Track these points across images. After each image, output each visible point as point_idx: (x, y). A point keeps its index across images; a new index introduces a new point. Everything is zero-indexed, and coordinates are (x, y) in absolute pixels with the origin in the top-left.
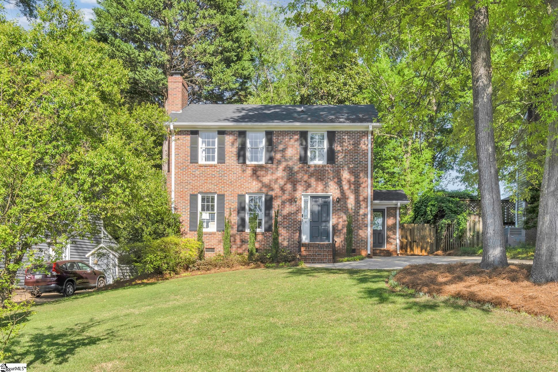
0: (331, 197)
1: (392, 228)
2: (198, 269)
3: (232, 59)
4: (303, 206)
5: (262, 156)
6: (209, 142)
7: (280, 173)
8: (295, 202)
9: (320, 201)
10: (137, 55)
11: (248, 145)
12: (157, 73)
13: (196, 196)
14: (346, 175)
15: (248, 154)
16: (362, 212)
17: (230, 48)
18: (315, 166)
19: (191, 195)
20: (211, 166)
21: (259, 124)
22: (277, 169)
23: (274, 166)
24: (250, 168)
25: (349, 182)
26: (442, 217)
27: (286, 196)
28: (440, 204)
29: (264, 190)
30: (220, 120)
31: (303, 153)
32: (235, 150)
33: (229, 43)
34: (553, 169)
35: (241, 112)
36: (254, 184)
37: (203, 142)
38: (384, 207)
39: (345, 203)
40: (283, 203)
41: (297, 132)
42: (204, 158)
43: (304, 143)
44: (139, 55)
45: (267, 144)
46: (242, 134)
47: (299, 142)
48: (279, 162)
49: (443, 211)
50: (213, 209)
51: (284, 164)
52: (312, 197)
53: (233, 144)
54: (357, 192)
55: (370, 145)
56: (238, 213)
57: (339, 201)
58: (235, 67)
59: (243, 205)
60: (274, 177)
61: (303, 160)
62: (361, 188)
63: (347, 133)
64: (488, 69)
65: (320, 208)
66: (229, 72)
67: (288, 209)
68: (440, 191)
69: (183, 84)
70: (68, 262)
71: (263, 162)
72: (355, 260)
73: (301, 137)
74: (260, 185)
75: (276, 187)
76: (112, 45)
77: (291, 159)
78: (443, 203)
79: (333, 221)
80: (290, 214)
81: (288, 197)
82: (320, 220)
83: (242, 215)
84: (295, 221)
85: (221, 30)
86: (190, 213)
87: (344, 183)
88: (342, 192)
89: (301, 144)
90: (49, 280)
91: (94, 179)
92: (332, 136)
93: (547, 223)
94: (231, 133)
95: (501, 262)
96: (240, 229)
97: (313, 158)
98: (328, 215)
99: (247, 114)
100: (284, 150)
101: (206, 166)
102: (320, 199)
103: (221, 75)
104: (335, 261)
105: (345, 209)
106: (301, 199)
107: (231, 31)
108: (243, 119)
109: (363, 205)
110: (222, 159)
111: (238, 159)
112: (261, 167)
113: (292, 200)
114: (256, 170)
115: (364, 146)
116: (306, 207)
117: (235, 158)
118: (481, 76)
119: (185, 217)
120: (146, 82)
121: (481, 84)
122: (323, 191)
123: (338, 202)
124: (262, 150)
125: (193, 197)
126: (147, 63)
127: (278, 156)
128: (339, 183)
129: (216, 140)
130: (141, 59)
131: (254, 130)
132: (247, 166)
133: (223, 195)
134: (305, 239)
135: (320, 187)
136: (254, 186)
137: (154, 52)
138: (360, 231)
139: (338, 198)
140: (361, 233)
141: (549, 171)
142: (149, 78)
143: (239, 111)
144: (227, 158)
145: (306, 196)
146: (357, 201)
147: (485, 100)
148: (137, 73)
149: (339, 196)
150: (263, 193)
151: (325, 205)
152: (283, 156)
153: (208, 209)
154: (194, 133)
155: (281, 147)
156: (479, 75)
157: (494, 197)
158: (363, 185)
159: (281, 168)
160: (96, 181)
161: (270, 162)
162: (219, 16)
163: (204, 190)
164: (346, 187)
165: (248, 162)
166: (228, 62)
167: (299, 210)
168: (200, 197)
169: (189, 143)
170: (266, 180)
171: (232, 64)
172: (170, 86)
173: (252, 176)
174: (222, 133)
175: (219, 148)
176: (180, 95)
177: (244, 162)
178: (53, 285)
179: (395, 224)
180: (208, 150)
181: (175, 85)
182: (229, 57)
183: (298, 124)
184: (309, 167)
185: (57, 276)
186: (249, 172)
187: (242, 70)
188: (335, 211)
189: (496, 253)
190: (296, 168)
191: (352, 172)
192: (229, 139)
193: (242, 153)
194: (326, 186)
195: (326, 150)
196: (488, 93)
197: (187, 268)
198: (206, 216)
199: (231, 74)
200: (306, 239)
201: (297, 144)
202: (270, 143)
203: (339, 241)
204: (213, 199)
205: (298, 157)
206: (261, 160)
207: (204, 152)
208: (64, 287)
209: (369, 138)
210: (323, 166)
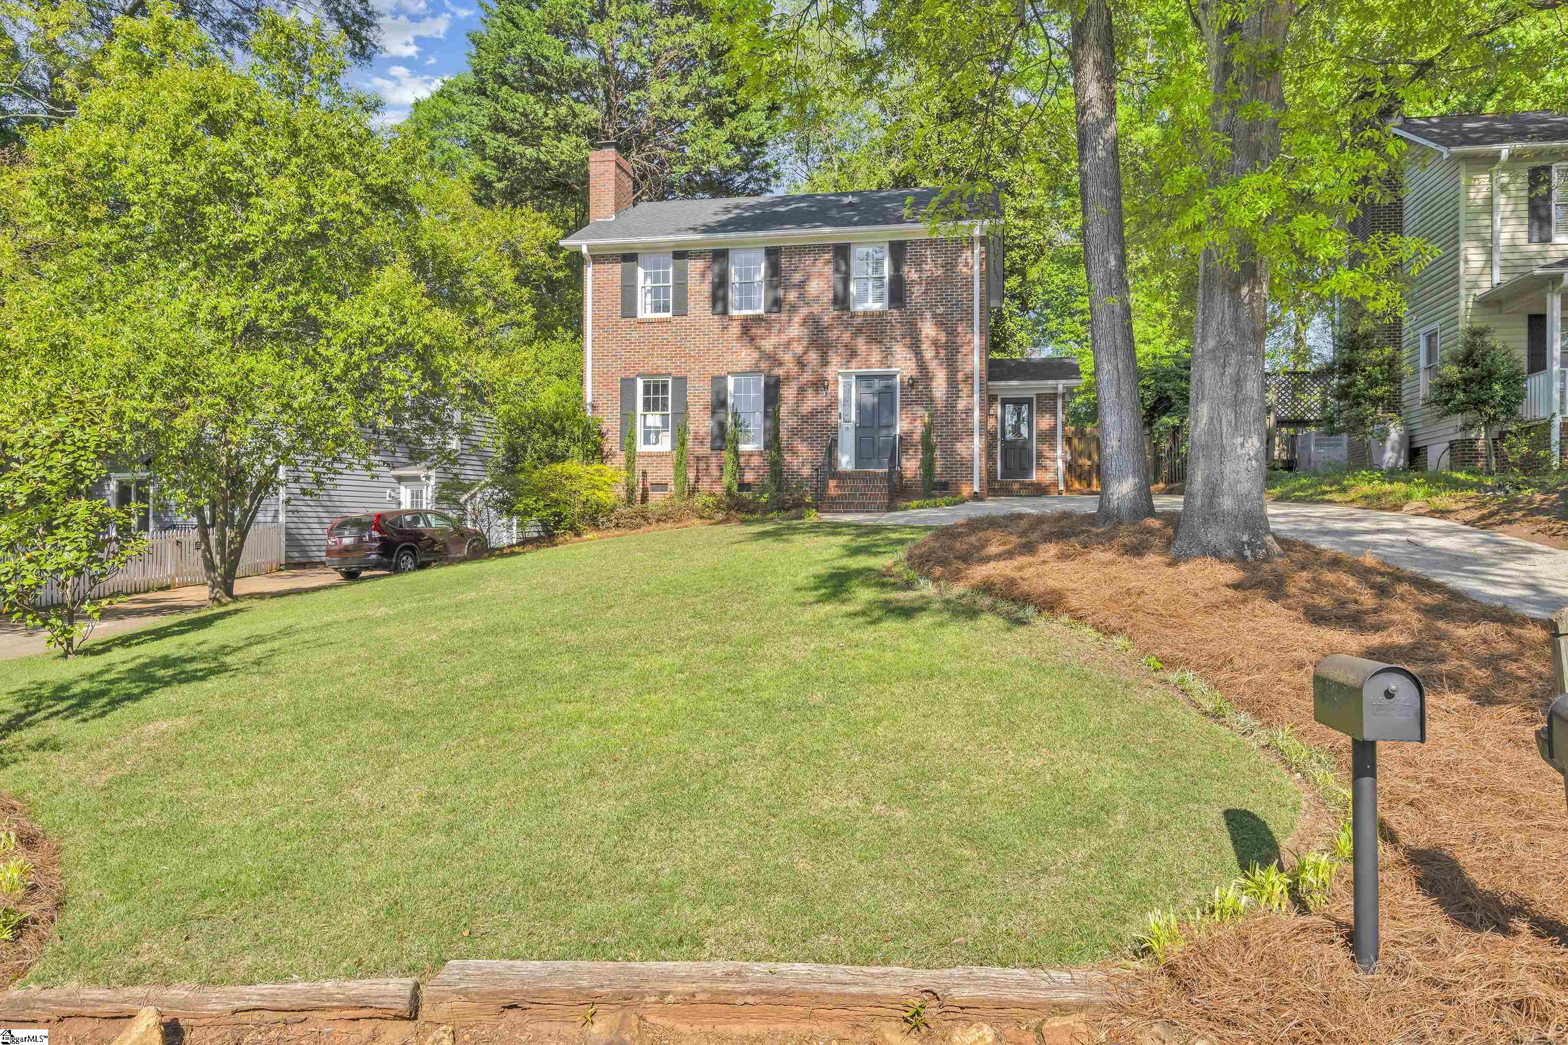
0: (898, 377)
1: (1048, 437)
2: (617, 526)
3: (727, 110)
4: (841, 395)
5: (760, 299)
6: (657, 274)
7: (795, 330)
8: (826, 388)
9: (877, 384)
10: (540, 115)
11: (734, 278)
12: (578, 146)
13: (633, 381)
14: (928, 330)
15: (733, 297)
16: (961, 405)
17: (720, 87)
18: (865, 314)
19: (623, 380)
20: (661, 322)
21: (752, 234)
22: (789, 321)
23: (784, 316)
24: (735, 323)
25: (935, 343)
26: (1165, 411)
27: (807, 376)
28: (1162, 384)
29: (763, 365)
30: (679, 231)
31: (840, 288)
32: (706, 288)
33: (718, 78)
34: (1212, 298)
35: (729, 212)
36: (743, 355)
37: (646, 275)
38: (1032, 394)
39: (928, 387)
40: (802, 390)
41: (828, 246)
42: (649, 307)
43: (843, 268)
44: (546, 115)
45: (770, 272)
46: (720, 255)
47: (831, 266)
48: (793, 308)
49: (1168, 398)
50: (665, 407)
51: (804, 311)
52: (859, 377)
53: (703, 275)
54: (951, 364)
55: (976, 267)
56: (713, 413)
57: (913, 383)
58: (730, 125)
59: (722, 396)
60: (784, 338)
61: (841, 301)
62: (960, 356)
63: (931, 243)
64: (1106, 85)
65: (876, 400)
66: (720, 135)
67: (811, 402)
68: (1166, 357)
69: (618, 165)
70: (407, 513)
71: (761, 311)
72: (936, 506)
73: (835, 256)
74: (756, 355)
75: (788, 357)
76: (496, 99)
77: (817, 299)
78: (1167, 381)
79: (901, 426)
80: (814, 413)
81: (810, 378)
82: (876, 425)
83: (721, 416)
84: (825, 426)
85: (702, 53)
86: (622, 414)
87: (924, 347)
88: (922, 366)
89: (837, 270)
90: (365, 546)
91: (352, 354)
92: (898, 250)
93: (1203, 422)
94: (699, 255)
95: (1135, 511)
96: (718, 443)
97: (863, 298)
98: (892, 412)
99: (739, 215)
100: (802, 285)
101: (651, 322)
102: (876, 381)
103: (701, 143)
104: (890, 508)
105: (927, 399)
106: (837, 381)
107: (723, 53)
108: (723, 227)
109: (965, 391)
110: (681, 309)
111: (714, 306)
112: (758, 319)
113: (820, 384)
114: (748, 327)
115: (965, 270)
116: (847, 400)
117: (707, 305)
118: (1090, 101)
119: (610, 422)
120: (561, 165)
121: (1090, 119)
122: (882, 363)
123: (912, 386)
124: (760, 287)
125: (628, 385)
126: (562, 127)
127: (792, 296)
128: (915, 346)
129: (671, 270)
130: (549, 122)
131: (743, 246)
132: (731, 319)
133: (685, 378)
134: (846, 462)
135: (876, 356)
136: (745, 357)
137: (570, 107)
138: (959, 445)
139: (911, 378)
140: (960, 448)
141: (1204, 303)
142: (563, 157)
143: (727, 210)
144: (691, 305)
145: (845, 375)
146: (952, 383)
147: (1101, 153)
148: (543, 149)
149: (914, 373)
150: (760, 371)
151: (886, 394)
152: (801, 296)
153: (656, 409)
154: (629, 257)
155: (797, 277)
156: (1086, 100)
157: (1120, 366)
158: (964, 350)
159: (797, 319)
160: (355, 358)
161: (775, 309)
162: (698, 26)
163: (647, 369)
164: (929, 354)
165: (734, 313)
166: (717, 116)
167: (832, 404)
168: (640, 383)
169: (618, 279)
170: (768, 344)
171: (726, 120)
172: (593, 169)
173: (740, 338)
174: (680, 255)
175: (676, 284)
176: (612, 186)
177: (725, 312)
178: (374, 557)
179: (1054, 429)
180: (655, 292)
181: (602, 167)
182: (721, 106)
183: (827, 230)
184: (852, 317)
185: (381, 539)
186: (735, 329)
187: (746, 130)
188: (906, 404)
189: (1124, 492)
190: (826, 319)
191: (941, 322)
192: (695, 267)
193: (720, 293)
194: (887, 354)
195: (886, 280)
196: (1106, 136)
197: (594, 524)
198: (654, 419)
199: (724, 139)
200: (848, 463)
201: (829, 270)
202: (774, 270)
203: (911, 466)
204: (665, 386)
205: (831, 296)
206: (759, 307)
207: (649, 295)
208: (394, 560)
209: (977, 251)
210: (881, 314)
